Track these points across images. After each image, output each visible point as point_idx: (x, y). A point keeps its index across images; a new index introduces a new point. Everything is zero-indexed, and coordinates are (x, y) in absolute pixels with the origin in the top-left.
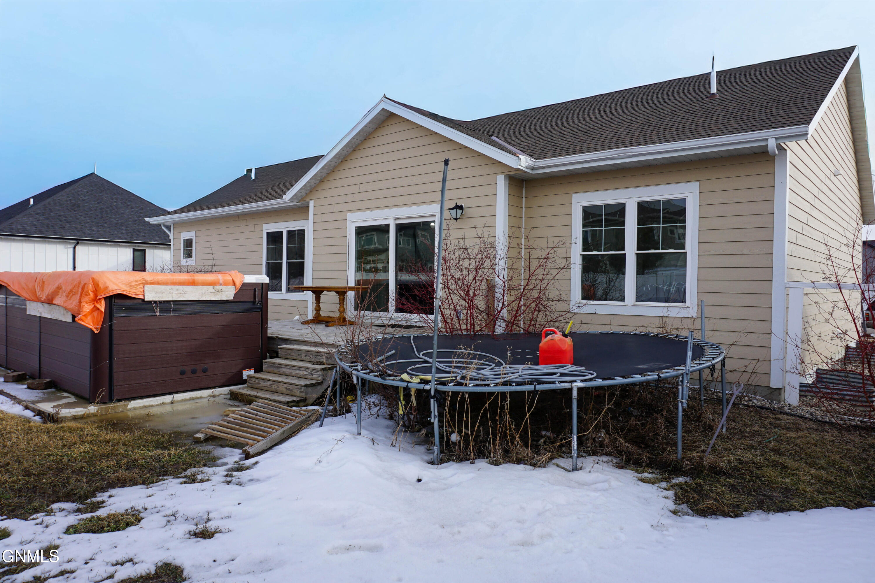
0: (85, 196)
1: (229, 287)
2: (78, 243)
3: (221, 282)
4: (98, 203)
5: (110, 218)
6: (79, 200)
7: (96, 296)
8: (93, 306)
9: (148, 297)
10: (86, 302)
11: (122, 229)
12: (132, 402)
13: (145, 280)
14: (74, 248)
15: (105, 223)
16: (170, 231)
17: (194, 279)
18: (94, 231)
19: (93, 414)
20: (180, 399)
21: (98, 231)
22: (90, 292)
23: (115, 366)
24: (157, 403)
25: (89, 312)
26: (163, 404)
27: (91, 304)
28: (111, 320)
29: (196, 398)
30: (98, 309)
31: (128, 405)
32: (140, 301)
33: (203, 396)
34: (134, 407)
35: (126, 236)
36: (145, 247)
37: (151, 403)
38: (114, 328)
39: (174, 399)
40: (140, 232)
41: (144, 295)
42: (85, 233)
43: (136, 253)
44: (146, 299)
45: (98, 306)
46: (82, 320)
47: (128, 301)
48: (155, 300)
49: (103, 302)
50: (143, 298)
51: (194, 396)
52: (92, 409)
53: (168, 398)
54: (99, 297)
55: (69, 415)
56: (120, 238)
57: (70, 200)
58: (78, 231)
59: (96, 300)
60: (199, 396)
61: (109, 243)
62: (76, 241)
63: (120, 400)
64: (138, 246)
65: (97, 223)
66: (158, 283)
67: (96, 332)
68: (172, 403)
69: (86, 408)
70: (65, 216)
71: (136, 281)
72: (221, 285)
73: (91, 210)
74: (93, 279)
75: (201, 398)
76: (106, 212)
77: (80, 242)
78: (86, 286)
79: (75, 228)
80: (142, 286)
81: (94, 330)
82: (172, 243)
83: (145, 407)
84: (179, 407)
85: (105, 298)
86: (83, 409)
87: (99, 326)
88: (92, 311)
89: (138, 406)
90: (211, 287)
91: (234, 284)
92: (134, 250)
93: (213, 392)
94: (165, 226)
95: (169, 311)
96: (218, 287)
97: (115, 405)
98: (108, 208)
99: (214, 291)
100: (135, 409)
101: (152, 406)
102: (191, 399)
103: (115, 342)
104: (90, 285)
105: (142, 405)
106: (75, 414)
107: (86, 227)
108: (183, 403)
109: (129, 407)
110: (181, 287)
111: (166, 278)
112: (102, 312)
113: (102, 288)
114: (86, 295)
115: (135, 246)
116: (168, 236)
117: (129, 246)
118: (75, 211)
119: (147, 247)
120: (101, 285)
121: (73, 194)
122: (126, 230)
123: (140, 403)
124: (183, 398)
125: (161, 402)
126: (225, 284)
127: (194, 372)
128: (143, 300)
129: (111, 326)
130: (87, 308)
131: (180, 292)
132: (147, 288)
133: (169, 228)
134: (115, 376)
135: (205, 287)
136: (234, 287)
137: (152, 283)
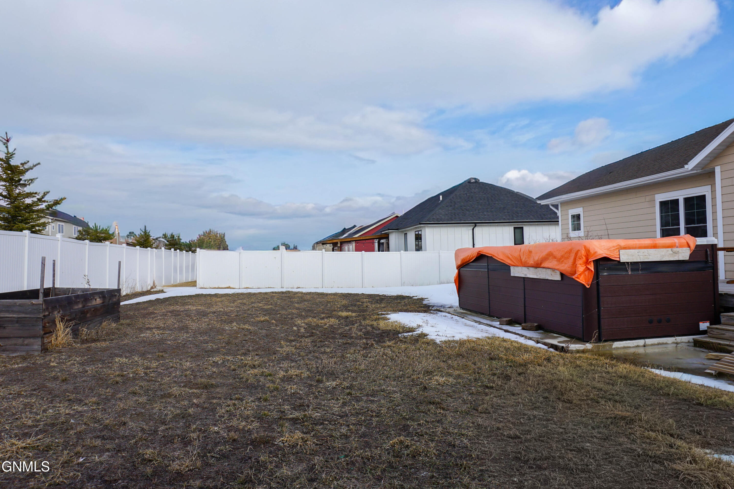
0: (475, 189)
1: (684, 249)
2: (476, 226)
3: (677, 245)
4: (485, 194)
5: (495, 204)
6: (472, 192)
7: (587, 260)
8: (585, 267)
9: (623, 259)
10: (580, 264)
11: (505, 212)
12: (615, 343)
13: (620, 246)
14: (473, 229)
15: (492, 209)
16: (558, 209)
17: (656, 244)
18: (485, 215)
19: (589, 350)
20: (650, 343)
21: (488, 215)
22: (583, 257)
23: (602, 314)
24: (633, 346)
25: (582, 272)
26: (638, 346)
27: (584, 265)
28: (598, 278)
29: (663, 344)
30: (589, 269)
31: (612, 345)
32: (616, 262)
33: (668, 342)
34: (617, 347)
35: (508, 217)
36: (522, 225)
37: (629, 345)
38: (600, 284)
39: (646, 343)
40: (518, 213)
41: (619, 258)
42: (480, 218)
43: (516, 230)
44: (621, 261)
45: (589, 267)
46: (577, 278)
47: (609, 263)
48: (627, 261)
49: (592, 264)
50: (619, 260)
51: (661, 342)
52: (589, 346)
53: (641, 342)
54: (590, 260)
55: (574, 349)
56: (504, 219)
57: (466, 194)
58: (475, 217)
59: (587, 262)
60: (665, 342)
61: (497, 224)
62: (474, 225)
63: (606, 341)
64: (518, 225)
65: (487, 209)
66: (629, 248)
67: (587, 287)
68: (644, 346)
69: (585, 345)
70: (465, 206)
71: (614, 247)
72: (677, 247)
73: (481, 199)
74: (585, 247)
75: (666, 344)
76: (492, 200)
77: (477, 224)
78: (579, 252)
79: (473, 214)
80: (618, 251)
81: (586, 285)
82: (560, 220)
83: (625, 348)
84: (649, 350)
85: (593, 261)
86: (582, 345)
87: (590, 283)
88: (585, 271)
89: (619, 346)
90: (670, 249)
91: (689, 247)
92: (515, 228)
93: (676, 339)
94: (553, 206)
95: (638, 270)
96: (675, 249)
97: (604, 344)
98: (492, 197)
99: (672, 253)
100: (617, 348)
101: (630, 347)
102: (659, 344)
103: (601, 295)
104: (583, 251)
105: (622, 346)
106: (578, 349)
107: (479, 213)
108: (653, 347)
109: (613, 347)
110: (646, 250)
111: (634, 243)
112: (592, 271)
113: (592, 253)
114: (580, 259)
115: (515, 225)
116: (556, 213)
117: (511, 225)
118: (471, 202)
119: (524, 225)
120: (592, 252)
121: (467, 189)
122: (508, 212)
123: (621, 344)
124: (653, 343)
125: (636, 345)
126: (681, 246)
127: (660, 321)
128: (619, 262)
129: (598, 283)
130: (581, 268)
131: (645, 254)
132: (622, 252)
133: (556, 207)
134: (602, 321)
135: (665, 250)
136: (688, 248)
137: (625, 248)
